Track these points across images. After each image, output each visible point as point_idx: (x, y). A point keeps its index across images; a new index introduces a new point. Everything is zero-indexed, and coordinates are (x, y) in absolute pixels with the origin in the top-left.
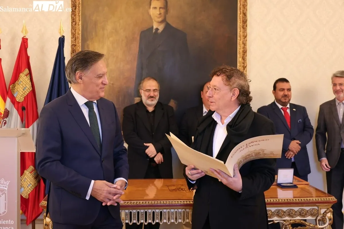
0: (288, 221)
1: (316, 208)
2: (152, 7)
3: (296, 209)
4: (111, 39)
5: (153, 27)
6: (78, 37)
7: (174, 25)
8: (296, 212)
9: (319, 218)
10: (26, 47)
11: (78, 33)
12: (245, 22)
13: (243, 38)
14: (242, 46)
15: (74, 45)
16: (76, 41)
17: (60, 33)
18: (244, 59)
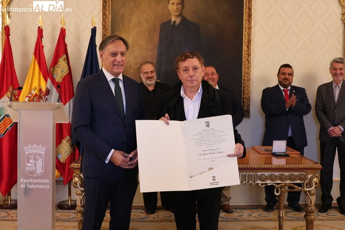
0: (279, 184)
1: (304, 173)
2: (170, 3)
3: (287, 174)
4: (136, 30)
5: (171, 20)
6: (108, 29)
7: (189, 19)
8: (286, 176)
9: (306, 182)
10: (64, 36)
11: (108, 25)
12: (250, 16)
13: (248, 30)
14: (247, 36)
15: (105, 35)
16: (106, 32)
17: (93, 24)
18: (249, 47)
